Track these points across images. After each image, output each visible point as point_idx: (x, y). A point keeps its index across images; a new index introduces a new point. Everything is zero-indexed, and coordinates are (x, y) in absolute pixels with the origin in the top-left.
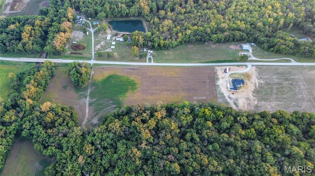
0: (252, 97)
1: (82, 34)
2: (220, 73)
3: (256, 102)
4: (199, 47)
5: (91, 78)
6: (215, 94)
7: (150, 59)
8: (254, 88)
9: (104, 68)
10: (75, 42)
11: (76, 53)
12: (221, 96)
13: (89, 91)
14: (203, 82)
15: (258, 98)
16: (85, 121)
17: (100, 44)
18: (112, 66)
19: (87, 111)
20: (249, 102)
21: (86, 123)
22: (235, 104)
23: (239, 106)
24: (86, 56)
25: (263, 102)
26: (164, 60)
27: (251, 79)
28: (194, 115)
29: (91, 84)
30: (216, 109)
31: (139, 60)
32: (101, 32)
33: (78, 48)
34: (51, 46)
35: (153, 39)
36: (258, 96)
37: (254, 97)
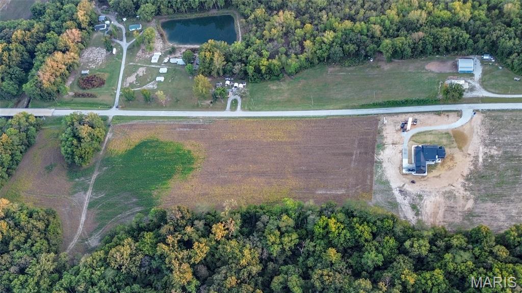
0: (460, 191)
1: (105, 52)
2: (390, 132)
3: (470, 204)
4: (351, 71)
5: (103, 148)
6: (368, 182)
7: (235, 102)
8: (472, 168)
9: (133, 125)
10: (87, 72)
11: (83, 95)
12: (382, 187)
13: (95, 176)
14: (345, 154)
15: (476, 193)
16: (76, 240)
17: (136, 74)
18: (150, 121)
19: (83, 219)
20: (451, 203)
21: (76, 245)
22: (414, 207)
23: (424, 212)
24: (102, 100)
25: (489, 205)
26: (266, 104)
27: (466, 146)
28: (307, 232)
29: (102, 161)
30: (355, 219)
31: (211, 105)
32: (143, 47)
33: (90, 83)
34: (34, 82)
35: (247, 57)
36: (477, 188)
37: (466, 190)
